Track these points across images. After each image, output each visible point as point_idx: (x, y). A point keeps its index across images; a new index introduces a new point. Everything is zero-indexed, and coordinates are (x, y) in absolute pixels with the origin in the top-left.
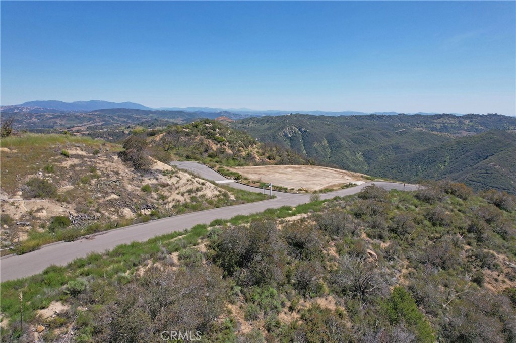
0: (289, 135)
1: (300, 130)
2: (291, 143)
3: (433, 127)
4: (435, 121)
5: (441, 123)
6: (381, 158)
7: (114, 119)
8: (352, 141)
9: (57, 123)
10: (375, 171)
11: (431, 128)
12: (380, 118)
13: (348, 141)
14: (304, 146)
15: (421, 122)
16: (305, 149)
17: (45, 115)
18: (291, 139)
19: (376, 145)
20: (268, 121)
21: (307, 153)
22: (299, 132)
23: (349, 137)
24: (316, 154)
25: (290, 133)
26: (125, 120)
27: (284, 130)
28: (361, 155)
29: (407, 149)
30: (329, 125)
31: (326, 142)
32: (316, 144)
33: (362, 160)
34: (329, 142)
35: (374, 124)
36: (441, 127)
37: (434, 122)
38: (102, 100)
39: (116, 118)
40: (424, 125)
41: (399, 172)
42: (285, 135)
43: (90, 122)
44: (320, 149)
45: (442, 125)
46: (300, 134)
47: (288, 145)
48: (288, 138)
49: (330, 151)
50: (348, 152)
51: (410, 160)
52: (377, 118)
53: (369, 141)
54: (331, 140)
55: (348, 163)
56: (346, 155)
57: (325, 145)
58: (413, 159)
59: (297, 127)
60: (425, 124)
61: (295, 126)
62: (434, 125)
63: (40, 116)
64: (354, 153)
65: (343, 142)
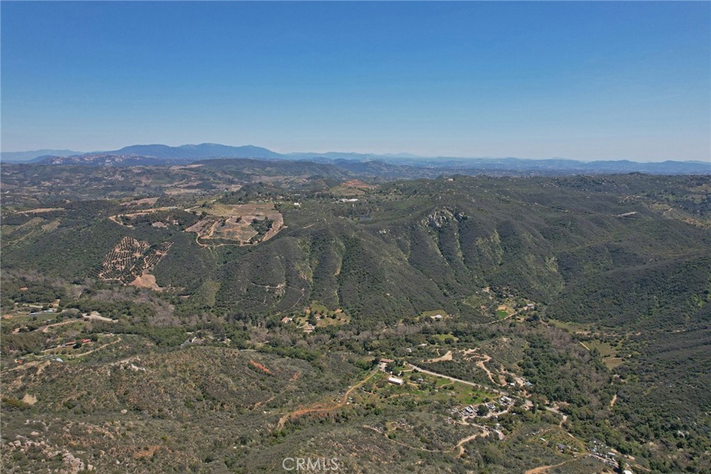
0: (438, 225)
1: (456, 215)
2: (439, 237)
3: (688, 201)
4: (692, 190)
5: (702, 194)
6: (588, 268)
7: (216, 176)
8: (542, 233)
9: (141, 182)
10: (575, 297)
11: (684, 202)
12: (597, 183)
13: (534, 236)
14: (461, 242)
15: (666, 191)
16: (461, 249)
17: (131, 170)
18: (440, 231)
19: (582, 243)
20: (415, 192)
21: (463, 256)
22: (455, 219)
23: (537, 226)
24: (478, 259)
25: (439, 221)
26: (231, 177)
27: (430, 216)
28: (554, 261)
29: (635, 254)
30: (508, 202)
31: (497, 236)
32: (480, 240)
33: (556, 271)
34: (502, 237)
35: (585, 198)
36: (703, 200)
37: (690, 193)
38: (217, 143)
39: (219, 175)
40: (671, 198)
41: (615, 304)
42: (432, 224)
43: (183, 181)
44: (485, 250)
45: (705, 197)
46: (455, 222)
47: (435, 241)
48: (436, 228)
49: (502, 252)
50: (532, 257)
51: (637, 283)
52: (592, 183)
53: (573, 235)
54: (506, 232)
55: (529, 278)
56: (528, 262)
57: (495, 242)
58: (644, 280)
59: (452, 212)
60: (673, 194)
61: (448, 209)
62: (690, 198)
63: (125, 171)
64: (542, 260)
65: (527, 237)
